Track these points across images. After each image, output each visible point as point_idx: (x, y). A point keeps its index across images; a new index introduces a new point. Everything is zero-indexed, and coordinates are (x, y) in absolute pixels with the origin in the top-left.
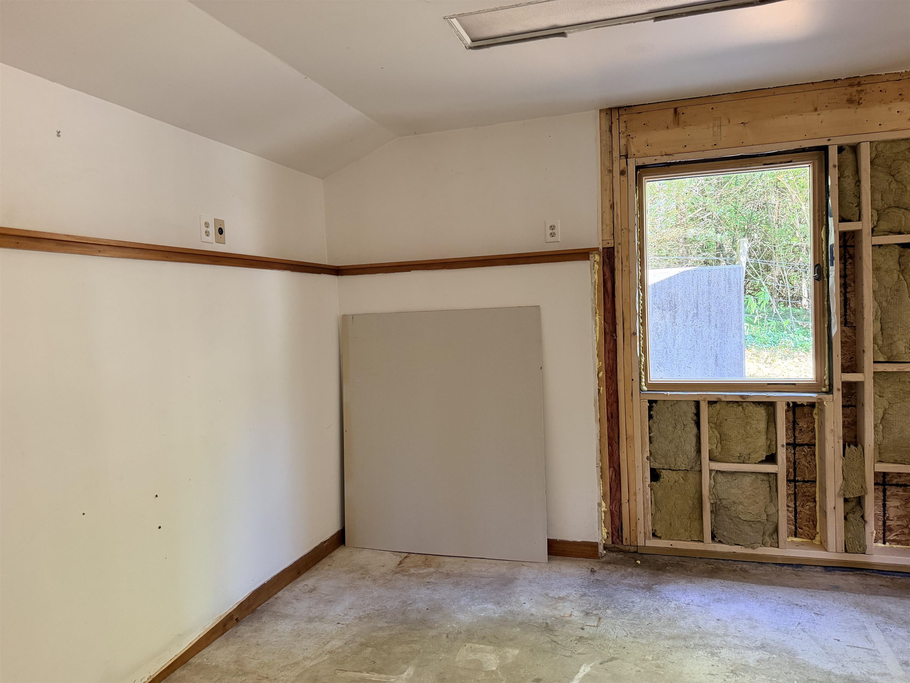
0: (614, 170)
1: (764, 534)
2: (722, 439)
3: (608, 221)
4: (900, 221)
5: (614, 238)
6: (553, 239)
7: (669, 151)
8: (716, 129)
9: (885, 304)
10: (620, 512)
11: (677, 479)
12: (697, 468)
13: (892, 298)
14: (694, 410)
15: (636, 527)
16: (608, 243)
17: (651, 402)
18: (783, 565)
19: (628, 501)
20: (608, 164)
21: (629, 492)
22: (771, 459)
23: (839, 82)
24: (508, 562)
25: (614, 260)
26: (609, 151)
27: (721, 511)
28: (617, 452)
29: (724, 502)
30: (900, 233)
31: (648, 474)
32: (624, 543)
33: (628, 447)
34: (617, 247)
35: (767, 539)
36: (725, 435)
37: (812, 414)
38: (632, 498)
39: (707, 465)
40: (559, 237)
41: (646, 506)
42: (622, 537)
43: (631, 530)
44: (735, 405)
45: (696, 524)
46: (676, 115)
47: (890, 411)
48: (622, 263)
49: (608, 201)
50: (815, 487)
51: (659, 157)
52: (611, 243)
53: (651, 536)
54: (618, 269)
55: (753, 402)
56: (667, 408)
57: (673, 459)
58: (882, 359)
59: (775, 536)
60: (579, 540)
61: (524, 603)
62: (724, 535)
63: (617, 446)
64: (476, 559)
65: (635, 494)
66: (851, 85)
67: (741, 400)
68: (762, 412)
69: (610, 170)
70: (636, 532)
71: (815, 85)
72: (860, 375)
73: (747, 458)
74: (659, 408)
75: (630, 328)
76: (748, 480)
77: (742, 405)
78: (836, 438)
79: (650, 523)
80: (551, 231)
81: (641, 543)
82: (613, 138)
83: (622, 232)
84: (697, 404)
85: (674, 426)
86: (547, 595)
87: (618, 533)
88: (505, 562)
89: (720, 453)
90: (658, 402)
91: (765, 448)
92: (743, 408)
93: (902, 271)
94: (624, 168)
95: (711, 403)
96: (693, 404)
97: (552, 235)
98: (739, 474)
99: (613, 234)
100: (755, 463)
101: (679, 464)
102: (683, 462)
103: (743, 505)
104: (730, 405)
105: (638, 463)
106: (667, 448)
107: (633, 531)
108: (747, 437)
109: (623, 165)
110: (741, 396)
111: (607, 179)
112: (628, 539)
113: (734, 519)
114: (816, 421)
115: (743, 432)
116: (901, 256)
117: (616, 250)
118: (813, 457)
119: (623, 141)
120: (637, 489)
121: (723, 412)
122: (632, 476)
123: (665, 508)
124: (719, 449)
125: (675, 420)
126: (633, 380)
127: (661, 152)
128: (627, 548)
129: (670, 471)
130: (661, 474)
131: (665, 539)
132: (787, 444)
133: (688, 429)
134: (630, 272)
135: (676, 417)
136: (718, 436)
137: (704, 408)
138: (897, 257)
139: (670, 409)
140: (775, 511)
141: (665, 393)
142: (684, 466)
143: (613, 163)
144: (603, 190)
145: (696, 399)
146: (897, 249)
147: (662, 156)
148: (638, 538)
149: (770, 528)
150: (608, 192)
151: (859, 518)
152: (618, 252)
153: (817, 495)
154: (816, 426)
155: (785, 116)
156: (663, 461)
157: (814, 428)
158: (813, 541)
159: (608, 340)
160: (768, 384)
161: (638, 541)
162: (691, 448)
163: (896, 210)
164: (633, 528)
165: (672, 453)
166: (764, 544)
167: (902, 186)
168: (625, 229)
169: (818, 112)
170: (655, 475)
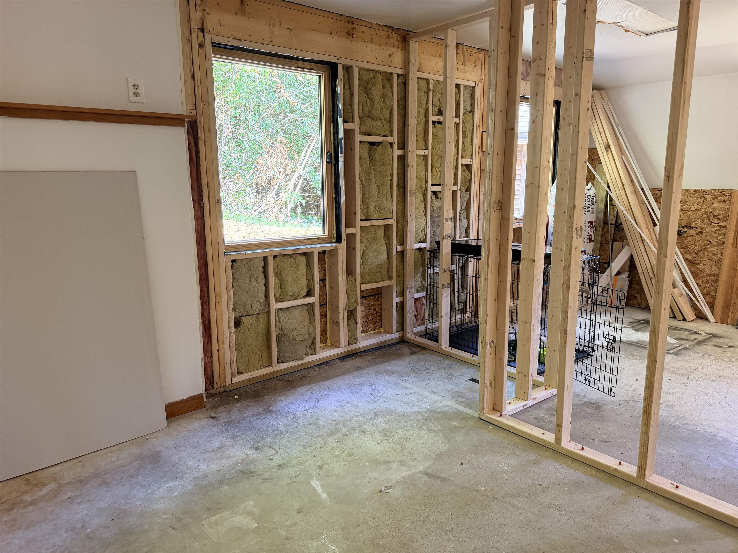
0: (193, 40)
1: (306, 348)
2: (282, 284)
3: (191, 92)
4: (370, 127)
5: (196, 109)
6: (137, 99)
7: (239, 36)
8: (271, 27)
9: (364, 182)
10: (212, 362)
11: (252, 322)
12: (266, 310)
13: (367, 178)
14: (262, 264)
15: (224, 370)
16: (191, 113)
17: (233, 261)
18: (319, 365)
19: (218, 350)
20: (187, 33)
21: (218, 342)
22: (309, 294)
23: (343, 17)
24: (129, 443)
25: (197, 131)
26: (187, 20)
27: (283, 338)
28: (207, 310)
29: (286, 331)
30: (369, 135)
31: (233, 324)
32: (215, 387)
33: (217, 303)
34: (199, 118)
35: (308, 350)
36: (284, 281)
37: (324, 258)
38: (221, 346)
39: (274, 306)
40: (142, 98)
41: (232, 350)
42: (213, 383)
43: (221, 374)
44: (288, 257)
45: (265, 354)
46: (242, 4)
47: (366, 252)
48: (204, 134)
49: (189, 71)
50: (326, 308)
51: (230, 40)
52: (194, 113)
53: (236, 374)
54: (201, 140)
55: (299, 254)
56: (244, 265)
57: (250, 307)
58: (363, 219)
59: (312, 347)
60: (186, 397)
61: (198, 466)
62: (285, 356)
63: (207, 304)
64: (90, 454)
65: (223, 342)
66: (349, 22)
67: (293, 253)
68: (303, 260)
69: (188, 40)
70: (225, 375)
71: (331, 14)
72: (354, 229)
73: (297, 295)
74: (238, 266)
75: (215, 197)
76: (298, 311)
77: (292, 257)
78: (344, 272)
79: (235, 363)
80: (135, 90)
81: (228, 382)
82: (191, 8)
83: (203, 103)
84: (265, 259)
85: (249, 279)
86: (205, 451)
87: (210, 381)
88: (126, 444)
89: (280, 295)
90: (237, 261)
91: (306, 286)
92: (294, 258)
93: (371, 161)
94: (202, 41)
95: (275, 257)
96: (262, 258)
97: (136, 95)
98: (292, 308)
99: (195, 104)
100: (301, 298)
101: (254, 310)
102: (257, 307)
103: (297, 330)
104: (286, 257)
105: (225, 316)
106: (245, 298)
107: (222, 375)
108: (298, 280)
109: (201, 39)
110: (294, 250)
111: (187, 47)
112: (219, 383)
113: (291, 342)
114: (327, 263)
115: (295, 277)
116: (370, 150)
117: (198, 121)
118: (325, 288)
119: (199, 14)
120: (225, 338)
121: (281, 263)
122: (220, 328)
123: (244, 348)
124: (280, 292)
125: (250, 274)
126: (219, 243)
127: (232, 35)
128: (218, 391)
129: (248, 317)
130: (242, 320)
131: (246, 373)
132: (320, 280)
133: (259, 280)
134: (212, 144)
135: (251, 272)
136: (279, 283)
137: (271, 261)
138: (368, 151)
139: (246, 266)
140: (313, 329)
141: (244, 253)
142: (257, 310)
143: (191, 34)
144: (185, 59)
145: (265, 255)
146: (368, 145)
147: (233, 39)
148: (227, 378)
149: (310, 342)
150: (188, 61)
151: (353, 322)
152: (200, 123)
153: (328, 313)
154: (326, 266)
155: (314, 32)
156: (242, 310)
157: (325, 268)
158: (327, 344)
159: (196, 208)
160: (304, 239)
161: (227, 381)
162: (261, 295)
163: (368, 118)
164: (222, 372)
165: (249, 302)
166: (307, 355)
167: (372, 103)
168: (206, 101)
169: (332, 36)
170: (238, 323)
